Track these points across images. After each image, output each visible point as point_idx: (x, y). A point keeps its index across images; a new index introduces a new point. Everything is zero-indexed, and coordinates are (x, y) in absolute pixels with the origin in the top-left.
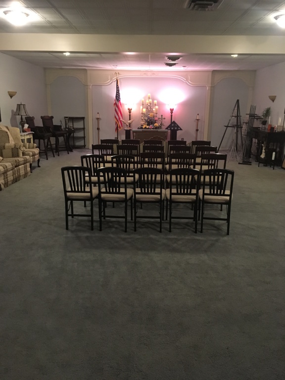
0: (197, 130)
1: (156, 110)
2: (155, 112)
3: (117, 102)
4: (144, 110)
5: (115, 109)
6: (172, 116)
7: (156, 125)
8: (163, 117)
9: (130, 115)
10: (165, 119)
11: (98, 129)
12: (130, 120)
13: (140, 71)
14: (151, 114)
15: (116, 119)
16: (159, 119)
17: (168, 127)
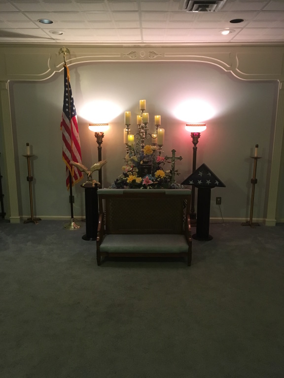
0: (254, 181)
1: (160, 136)
2: (156, 141)
3: (67, 121)
4: (131, 137)
5: (64, 136)
6: (195, 149)
7: (160, 173)
8: (177, 156)
9: (100, 149)
10: (180, 158)
11: (30, 179)
12: (100, 160)
13: (121, 47)
14: (147, 147)
15: (66, 158)
16: (167, 158)
17: (190, 178)
